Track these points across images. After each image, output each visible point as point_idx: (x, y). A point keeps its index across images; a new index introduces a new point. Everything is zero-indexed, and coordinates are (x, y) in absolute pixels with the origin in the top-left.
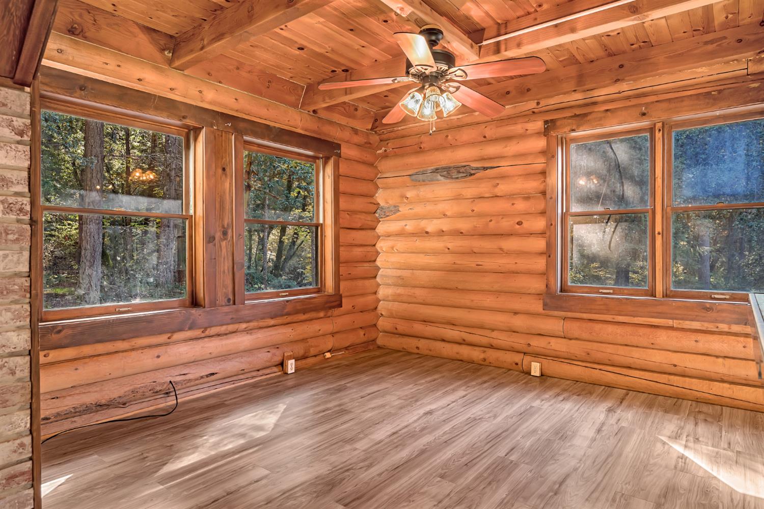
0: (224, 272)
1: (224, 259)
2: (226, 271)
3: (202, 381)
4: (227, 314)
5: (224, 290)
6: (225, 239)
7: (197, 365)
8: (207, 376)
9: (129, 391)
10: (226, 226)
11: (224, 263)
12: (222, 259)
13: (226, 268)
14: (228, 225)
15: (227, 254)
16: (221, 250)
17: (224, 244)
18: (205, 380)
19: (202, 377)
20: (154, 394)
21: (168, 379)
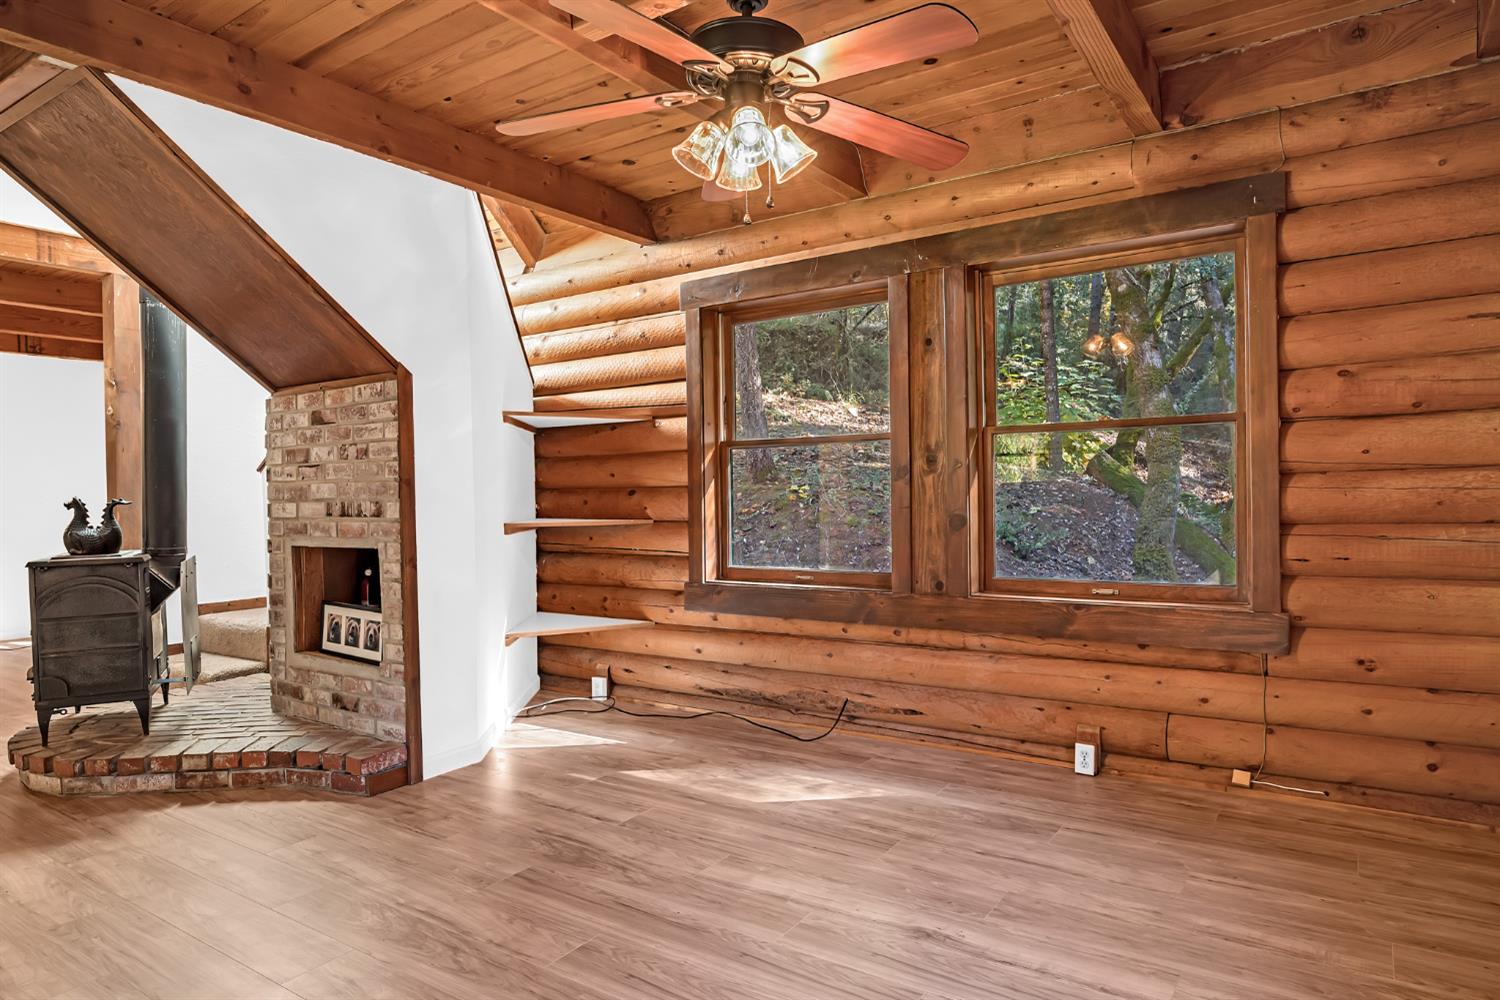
0: (930, 531)
1: (930, 508)
2: (934, 530)
3: (896, 717)
4: (931, 609)
5: (930, 566)
6: (932, 471)
7: (893, 687)
8: (906, 712)
9: (794, 692)
10: (933, 447)
11: (930, 517)
12: (927, 509)
13: (934, 525)
14: (937, 444)
15: (936, 500)
16: (925, 493)
17: (929, 480)
18: (902, 717)
19: (896, 711)
20: (826, 711)
21: (845, 696)
